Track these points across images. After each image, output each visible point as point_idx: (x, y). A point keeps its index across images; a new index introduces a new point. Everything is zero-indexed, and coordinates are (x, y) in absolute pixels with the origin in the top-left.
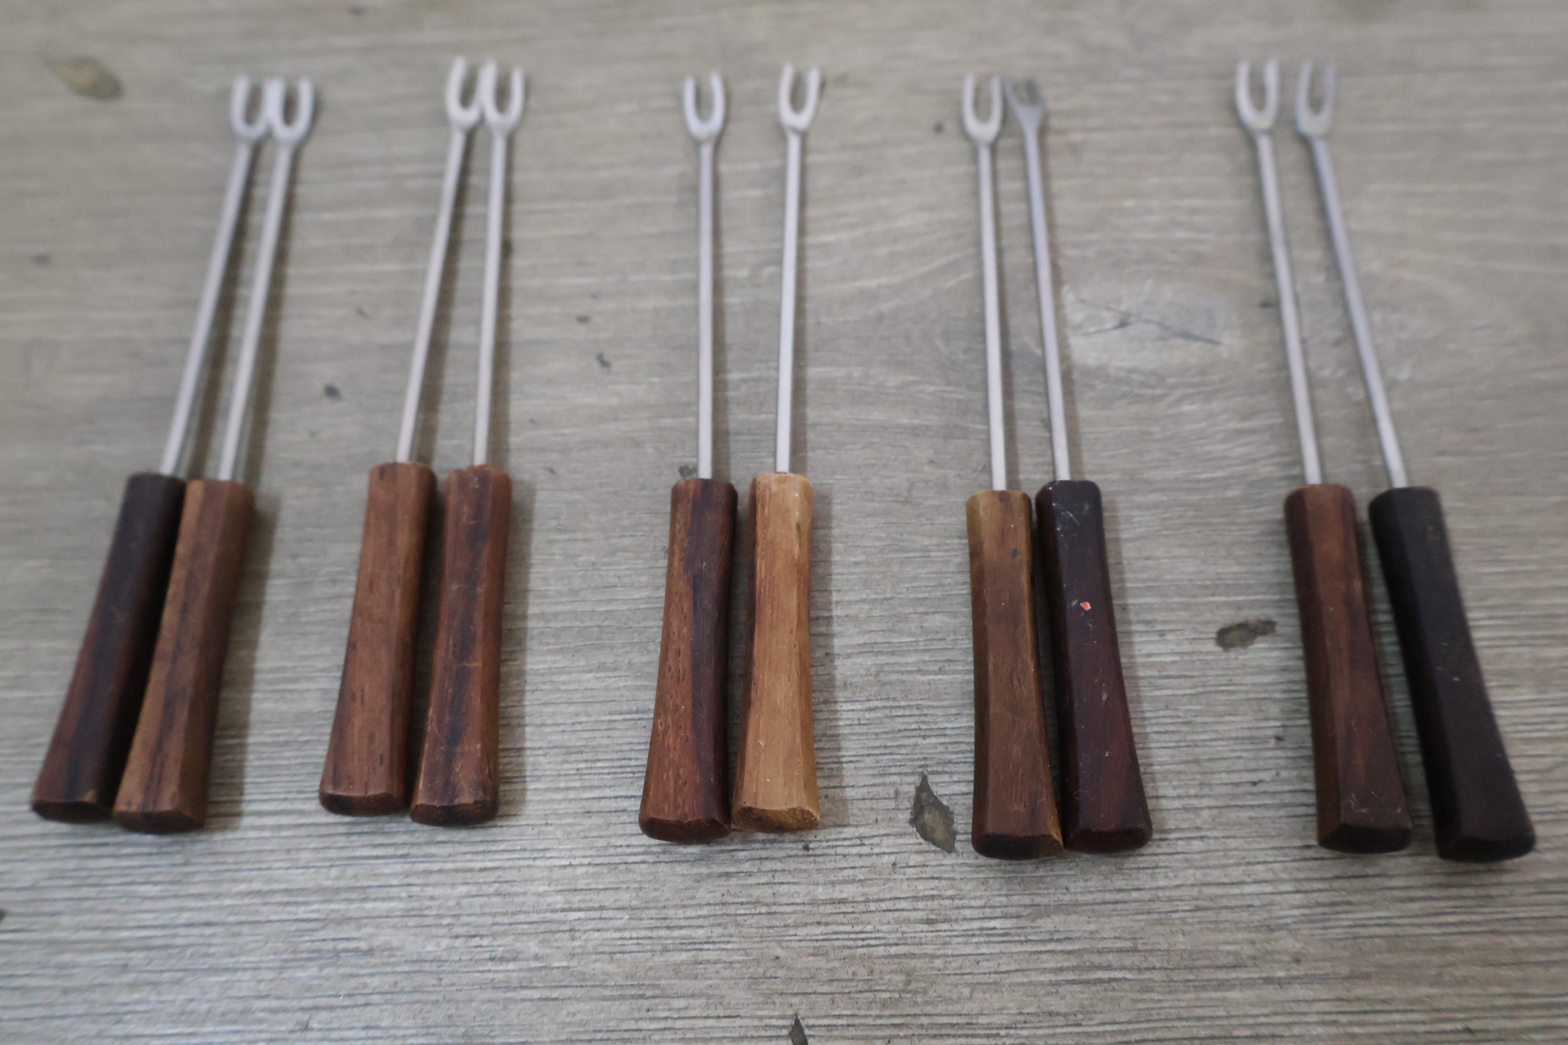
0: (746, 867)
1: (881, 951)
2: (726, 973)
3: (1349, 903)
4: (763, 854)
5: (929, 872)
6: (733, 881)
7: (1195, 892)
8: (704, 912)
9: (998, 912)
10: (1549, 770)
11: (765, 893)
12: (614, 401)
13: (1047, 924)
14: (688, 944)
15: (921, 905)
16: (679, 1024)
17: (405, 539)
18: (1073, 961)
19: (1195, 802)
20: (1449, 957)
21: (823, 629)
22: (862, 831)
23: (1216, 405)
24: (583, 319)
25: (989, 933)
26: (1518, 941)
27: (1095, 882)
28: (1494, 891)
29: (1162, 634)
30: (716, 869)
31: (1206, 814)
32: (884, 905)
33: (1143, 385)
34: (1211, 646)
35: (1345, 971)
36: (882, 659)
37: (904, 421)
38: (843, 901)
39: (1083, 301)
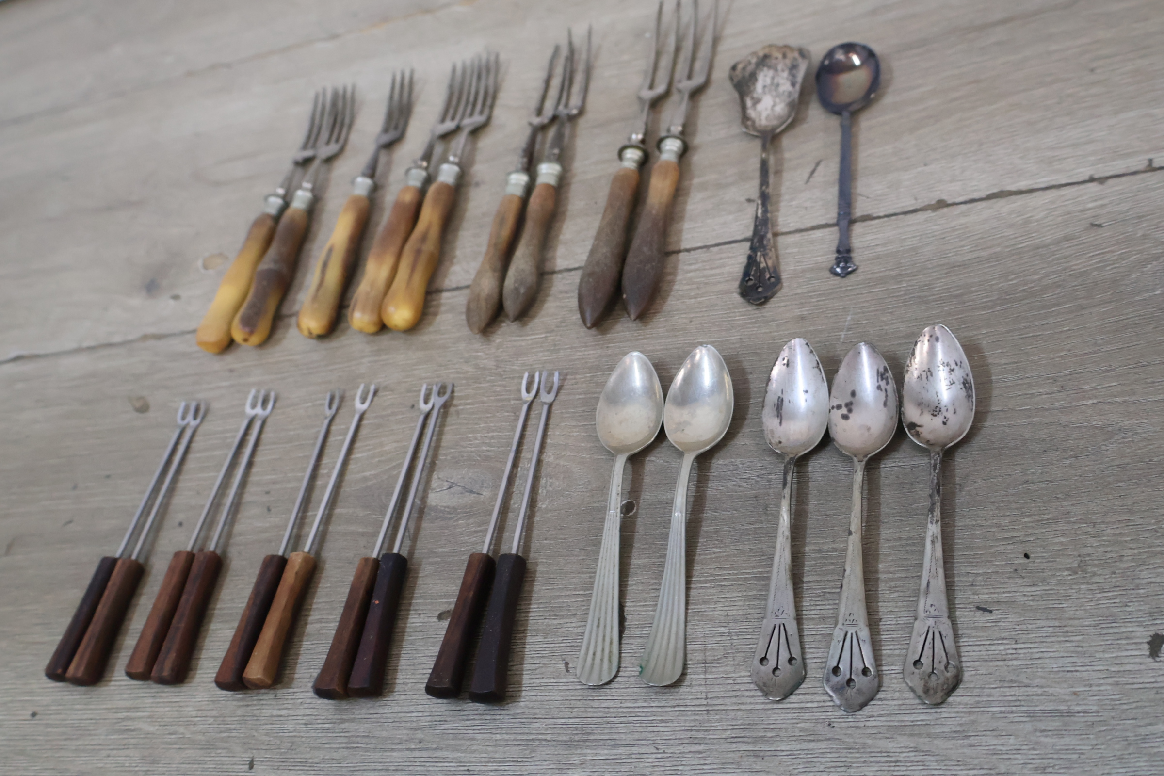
0: (255, 702)
1: (287, 734)
2: (237, 741)
3: (445, 721)
4: (262, 698)
5: (311, 706)
6: (250, 708)
7: (395, 715)
8: (236, 719)
9: (329, 721)
10: (536, 670)
11: (257, 712)
12: (268, 525)
13: (343, 726)
14: (229, 730)
15: (305, 718)
16: (217, 759)
17: (175, 579)
18: (346, 740)
19: (408, 681)
20: (472, 742)
21: (307, 613)
22: (295, 690)
23: (471, 521)
24: (268, 493)
25: (323, 729)
26: (498, 737)
27: (363, 711)
28: (498, 717)
29: (419, 614)
30: (246, 703)
31: (410, 685)
32: (293, 718)
33: (449, 513)
34: (435, 620)
35: (434, 746)
36: (323, 625)
37: (361, 530)
38: (281, 716)
39: (439, 478)
